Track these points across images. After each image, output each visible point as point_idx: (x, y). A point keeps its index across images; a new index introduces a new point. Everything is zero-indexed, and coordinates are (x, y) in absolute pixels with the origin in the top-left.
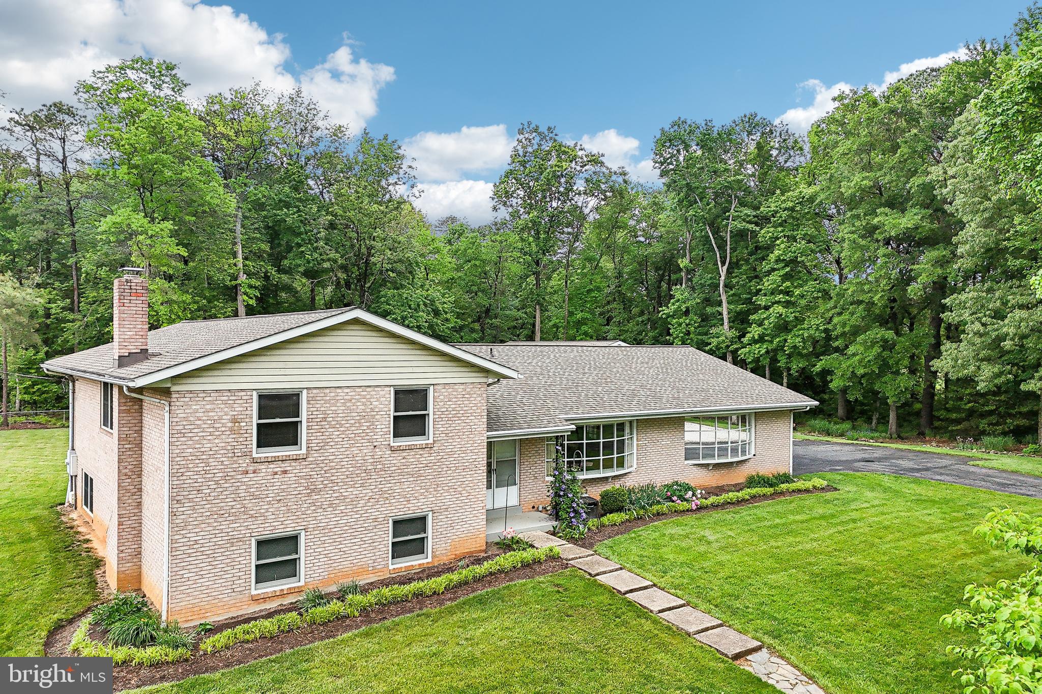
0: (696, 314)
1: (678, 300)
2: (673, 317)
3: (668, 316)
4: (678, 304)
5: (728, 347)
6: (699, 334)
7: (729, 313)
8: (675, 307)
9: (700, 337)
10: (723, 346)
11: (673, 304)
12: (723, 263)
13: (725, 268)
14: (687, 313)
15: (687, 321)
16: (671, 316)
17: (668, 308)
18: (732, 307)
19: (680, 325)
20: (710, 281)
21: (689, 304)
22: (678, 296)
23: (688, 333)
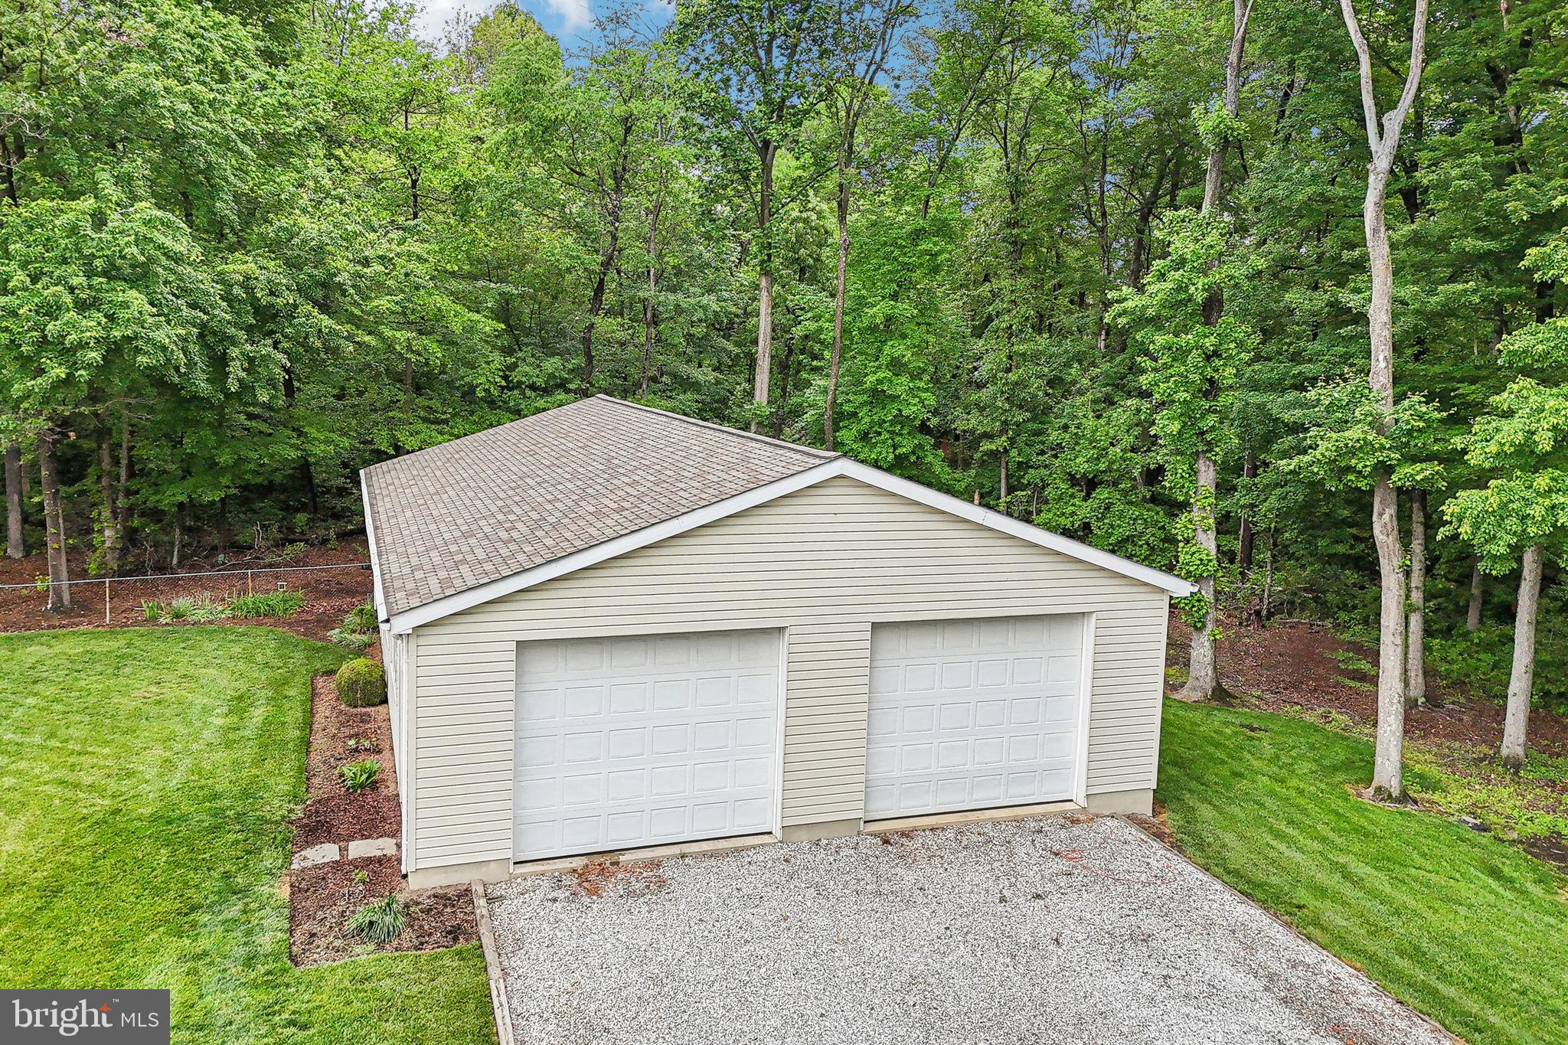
0: (1243, 314)
1: (1181, 263)
2: (1156, 322)
3: (1142, 320)
4: (1177, 275)
5: (1385, 470)
6: (1255, 386)
7: (1395, 317)
8: (1169, 285)
9: (1255, 398)
10: (1365, 463)
11: (1162, 276)
12: (1385, 104)
13: (1394, 121)
14: (1212, 307)
15: (1209, 343)
16: (1151, 321)
17: (1141, 290)
18: (1407, 292)
19: (1180, 354)
20: (1310, 190)
21: (1215, 276)
22: (1181, 245)
23: (1212, 388)
